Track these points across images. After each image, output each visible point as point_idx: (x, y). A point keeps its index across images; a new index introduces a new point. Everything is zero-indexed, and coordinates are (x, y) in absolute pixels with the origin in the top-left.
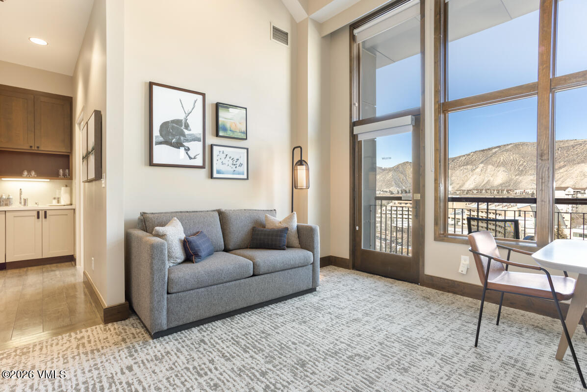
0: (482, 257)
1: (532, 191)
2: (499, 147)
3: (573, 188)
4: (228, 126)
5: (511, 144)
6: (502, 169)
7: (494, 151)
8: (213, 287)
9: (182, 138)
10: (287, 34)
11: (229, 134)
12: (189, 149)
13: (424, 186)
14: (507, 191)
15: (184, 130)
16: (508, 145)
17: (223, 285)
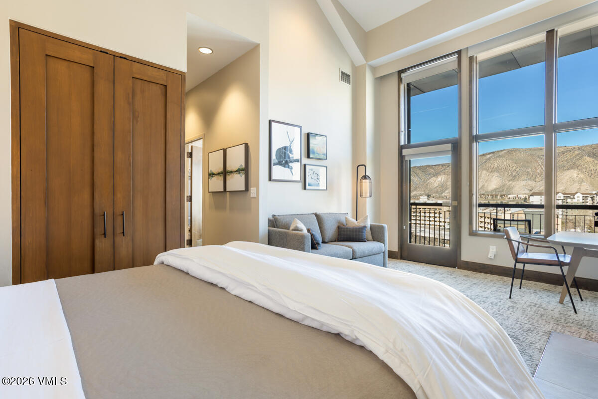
0: (513, 242)
1: (525, 196)
2: (493, 153)
3: (563, 194)
4: (315, 150)
5: (504, 150)
6: (496, 174)
7: (488, 156)
9: (288, 160)
10: (349, 76)
11: (316, 156)
12: (292, 168)
13: (461, 196)
14: (501, 196)
15: (289, 154)
16: (501, 151)
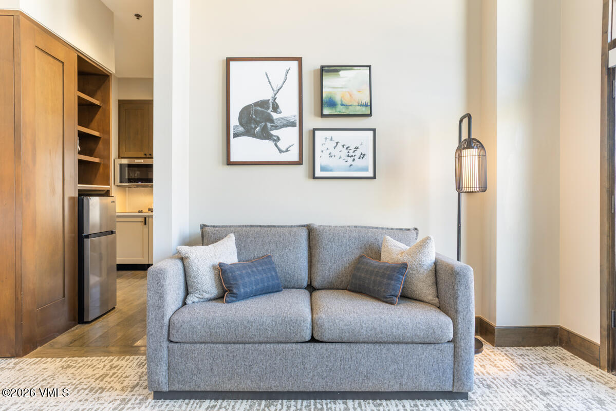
4: (338, 99)
8: (236, 346)
9: (269, 125)
11: (340, 110)
12: (278, 139)
15: (272, 113)
17: (254, 345)
